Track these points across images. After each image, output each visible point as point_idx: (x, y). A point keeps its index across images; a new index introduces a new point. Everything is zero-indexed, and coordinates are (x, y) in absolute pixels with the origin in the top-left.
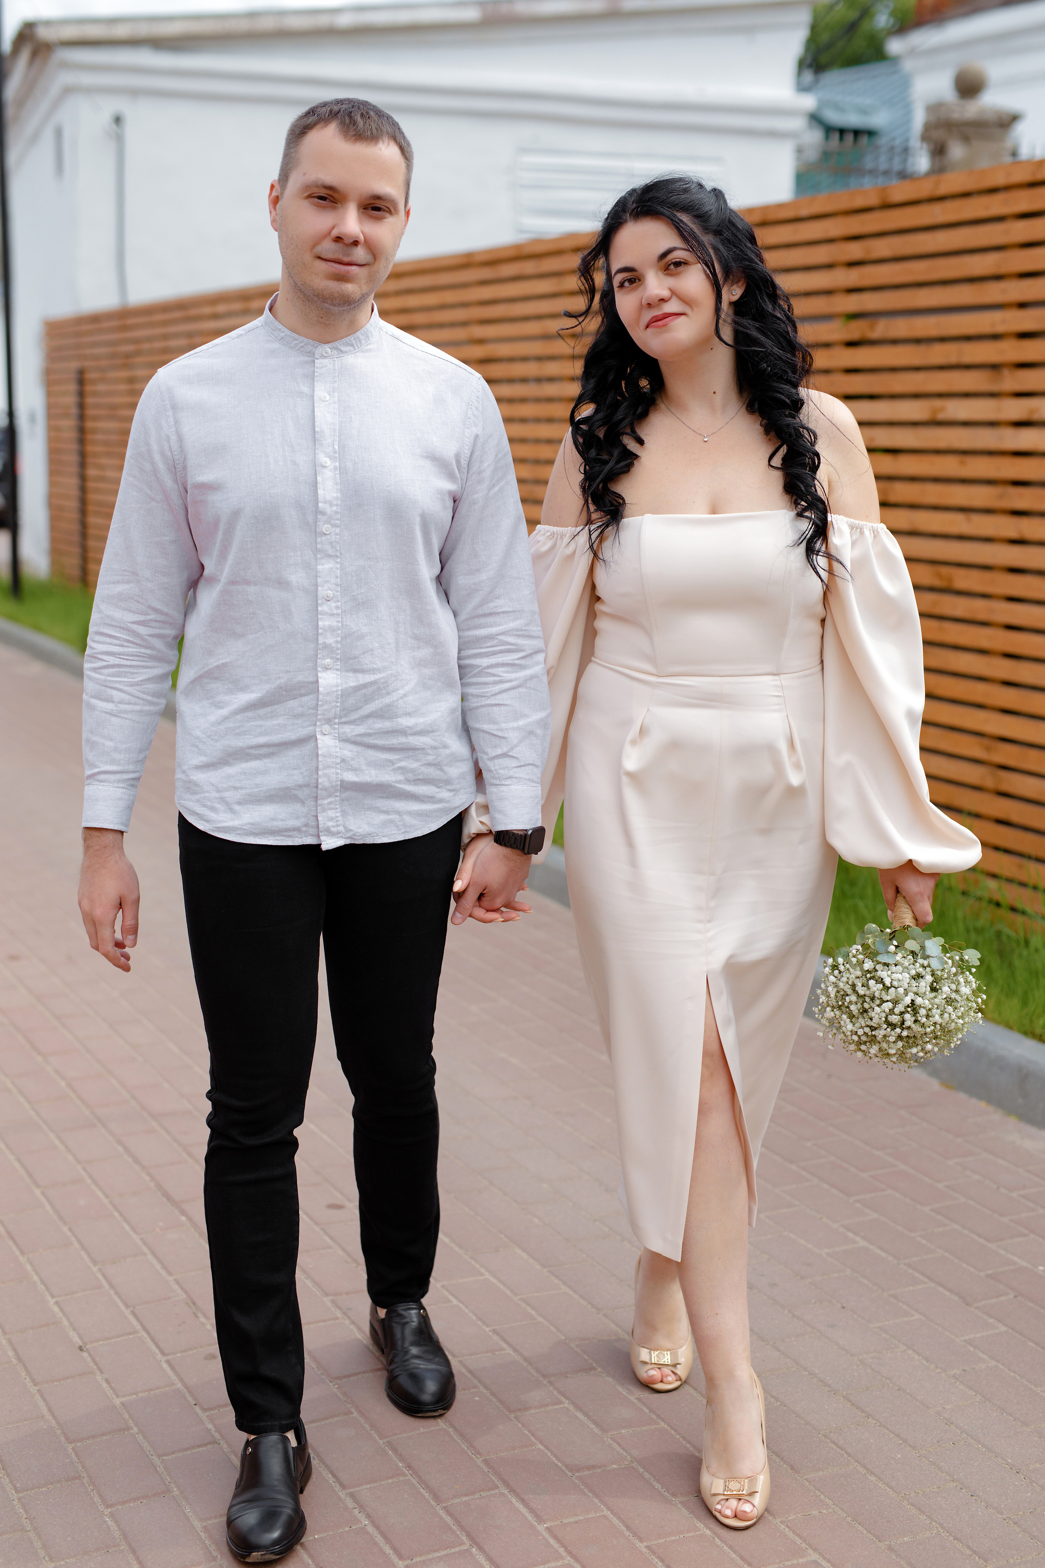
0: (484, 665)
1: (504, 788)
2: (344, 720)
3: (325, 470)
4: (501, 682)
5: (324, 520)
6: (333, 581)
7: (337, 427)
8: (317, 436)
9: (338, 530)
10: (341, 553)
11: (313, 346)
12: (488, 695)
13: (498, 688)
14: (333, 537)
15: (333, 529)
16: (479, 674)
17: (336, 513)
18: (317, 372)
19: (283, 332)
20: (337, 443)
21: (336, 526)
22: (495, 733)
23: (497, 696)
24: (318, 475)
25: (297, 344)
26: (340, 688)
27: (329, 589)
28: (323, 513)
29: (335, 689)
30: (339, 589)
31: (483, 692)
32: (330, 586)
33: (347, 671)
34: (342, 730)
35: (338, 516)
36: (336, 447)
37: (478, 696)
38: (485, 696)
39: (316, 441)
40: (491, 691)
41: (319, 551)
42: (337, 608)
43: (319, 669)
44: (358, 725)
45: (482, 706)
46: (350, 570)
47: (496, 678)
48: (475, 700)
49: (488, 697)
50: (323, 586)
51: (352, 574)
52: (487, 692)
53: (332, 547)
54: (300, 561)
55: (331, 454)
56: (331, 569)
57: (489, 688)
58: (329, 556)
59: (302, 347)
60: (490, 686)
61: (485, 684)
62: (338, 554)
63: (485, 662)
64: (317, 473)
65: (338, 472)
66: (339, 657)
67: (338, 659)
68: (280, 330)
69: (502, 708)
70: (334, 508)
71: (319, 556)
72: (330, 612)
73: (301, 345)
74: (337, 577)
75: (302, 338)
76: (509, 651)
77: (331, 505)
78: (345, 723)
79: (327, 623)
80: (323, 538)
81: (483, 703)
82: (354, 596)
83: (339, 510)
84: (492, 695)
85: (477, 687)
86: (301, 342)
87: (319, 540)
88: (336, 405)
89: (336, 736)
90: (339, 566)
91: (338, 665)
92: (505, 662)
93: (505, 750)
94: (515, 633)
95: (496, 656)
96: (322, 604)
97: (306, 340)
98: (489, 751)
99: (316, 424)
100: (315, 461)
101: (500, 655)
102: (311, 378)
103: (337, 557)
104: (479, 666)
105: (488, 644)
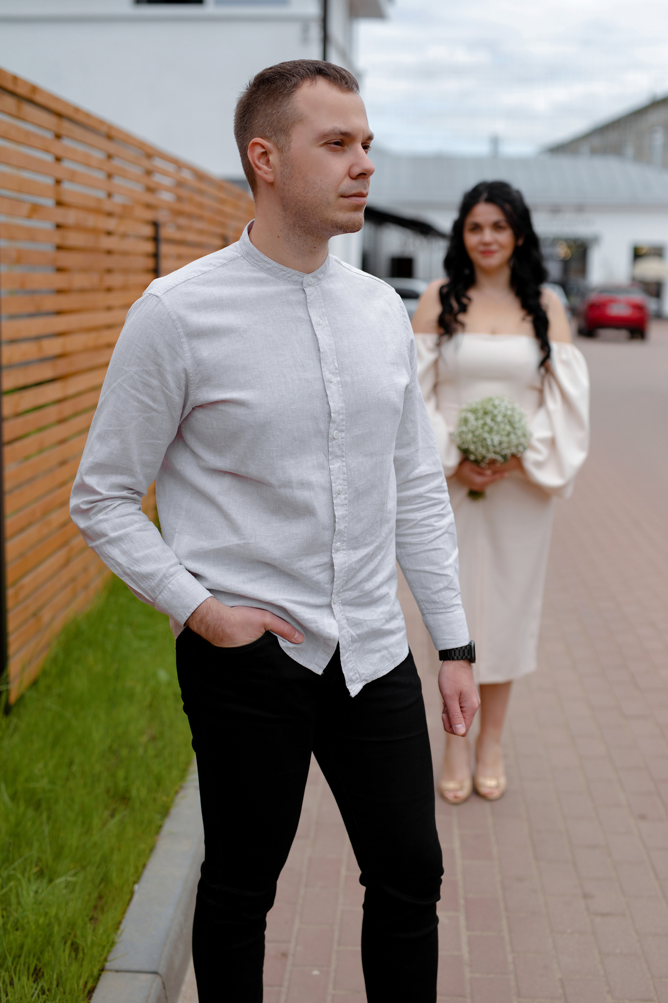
0: (419, 518)
1: (450, 614)
2: (344, 588)
3: (331, 385)
4: (434, 531)
5: (334, 427)
6: (342, 477)
7: (334, 347)
8: (322, 356)
9: (343, 435)
10: (346, 454)
11: (299, 276)
12: (426, 542)
13: (433, 536)
14: (340, 440)
15: (340, 434)
16: (415, 526)
17: (342, 420)
18: (308, 299)
19: (270, 264)
20: (335, 361)
21: (342, 431)
22: (437, 572)
23: (433, 543)
24: (327, 390)
25: (285, 274)
26: (347, 565)
27: (340, 485)
28: (334, 422)
29: (344, 566)
30: (346, 483)
31: (420, 541)
32: (340, 481)
33: (349, 549)
34: (343, 597)
35: (344, 423)
36: (336, 364)
37: (416, 544)
38: (423, 544)
39: (321, 360)
40: (428, 539)
41: (330, 453)
42: (346, 499)
43: (333, 551)
44: (353, 590)
45: (421, 552)
46: (353, 466)
47: (430, 528)
48: (414, 547)
49: (426, 544)
50: (335, 483)
51: (354, 470)
52: (425, 540)
53: (339, 449)
54: (316, 464)
55: (333, 370)
56: (340, 467)
57: (425, 537)
58: (337, 456)
59: (289, 277)
60: (425, 535)
61: (422, 533)
62: (344, 454)
63: (419, 515)
64: (326, 388)
65: (340, 386)
66: (345, 539)
67: (344, 541)
68: (266, 262)
69: (438, 552)
70: (341, 417)
71: (330, 458)
72: (341, 503)
73: (289, 275)
74: (344, 473)
75: (289, 270)
76: (434, 505)
77: (339, 414)
78: (345, 591)
79: (340, 513)
80: (334, 442)
81: (422, 549)
82: (356, 487)
83: (344, 418)
84: (430, 542)
85: (413, 536)
86: (288, 273)
87: (330, 444)
88: (329, 328)
89: (340, 603)
90: (344, 464)
91: (344, 546)
92: (434, 514)
93: (446, 584)
94: (436, 490)
95: (425, 510)
96: (336, 497)
97: (293, 271)
98: (432, 586)
99: (320, 345)
100: (323, 377)
101: (428, 509)
102: (305, 304)
103: (343, 456)
104: (414, 520)
105: (418, 502)
